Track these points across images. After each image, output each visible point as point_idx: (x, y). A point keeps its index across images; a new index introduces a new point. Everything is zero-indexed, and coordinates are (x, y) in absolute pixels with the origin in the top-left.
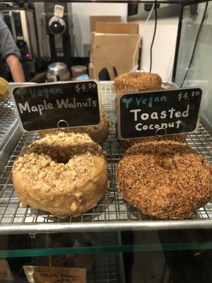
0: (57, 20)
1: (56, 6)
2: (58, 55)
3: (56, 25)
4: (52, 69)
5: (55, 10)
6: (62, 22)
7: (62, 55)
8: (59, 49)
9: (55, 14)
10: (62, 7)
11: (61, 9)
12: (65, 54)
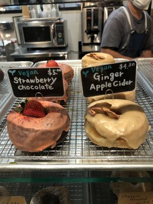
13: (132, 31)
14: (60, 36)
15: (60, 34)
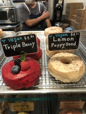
12: (60, 19)
13: (30, 13)
14: (13, 17)
15: (13, 16)
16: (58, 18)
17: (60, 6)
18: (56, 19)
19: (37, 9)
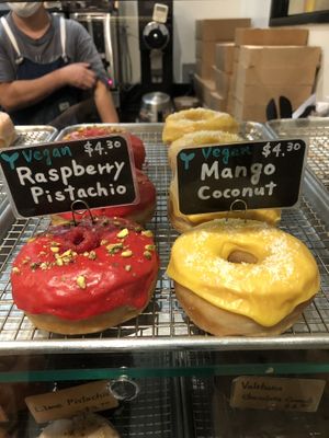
0: (156, 27)
1: (157, 5)
2: (154, 80)
3: (155, 35)
4: (147, 102)
5: (155, 12)
6: (164, 31)
7: (160, 80)
8: (158, 70)
9: (155, 18)
10: (166, 7)
11: (163, 9)
12: (164, 80)
16: (157, 77)
17: (157, 31)
18: (150, 79)
19: (53, 45)
